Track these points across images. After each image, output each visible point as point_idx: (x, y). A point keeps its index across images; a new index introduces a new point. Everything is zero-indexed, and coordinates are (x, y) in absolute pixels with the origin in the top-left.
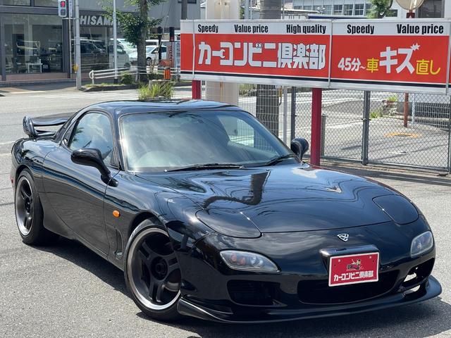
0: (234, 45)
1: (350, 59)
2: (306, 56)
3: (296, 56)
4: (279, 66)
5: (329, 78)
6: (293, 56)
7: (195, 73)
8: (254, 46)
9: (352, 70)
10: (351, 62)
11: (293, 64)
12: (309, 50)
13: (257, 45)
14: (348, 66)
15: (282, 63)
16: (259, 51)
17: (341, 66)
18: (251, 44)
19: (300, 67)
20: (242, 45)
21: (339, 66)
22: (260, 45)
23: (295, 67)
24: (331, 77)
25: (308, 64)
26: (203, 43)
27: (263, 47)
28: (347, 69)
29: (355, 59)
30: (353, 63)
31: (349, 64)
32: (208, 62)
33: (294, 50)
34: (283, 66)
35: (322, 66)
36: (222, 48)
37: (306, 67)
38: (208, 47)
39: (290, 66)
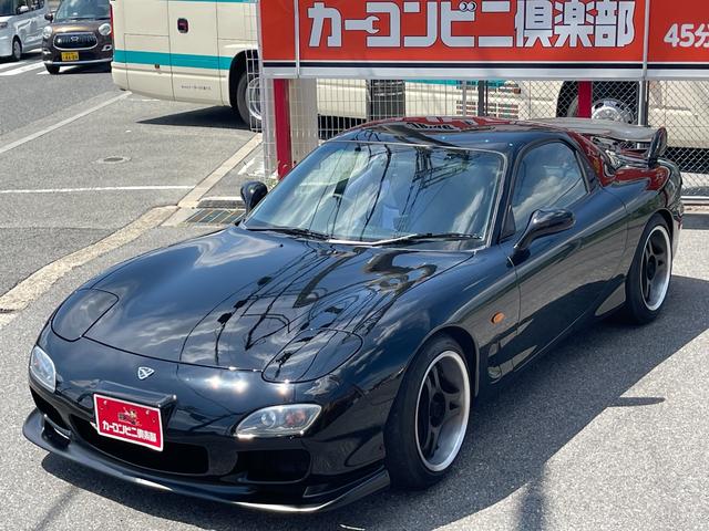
0: (401, 8)
1: (692, 26)
2: (586, 23)
3: (562, 23)
4: (520, 44)
5: (644, 63)
6: (554, 25)
7: (302, 65)
8: (455, 8)
9: (697, 45)
10: (693, 31)
11: (554, 38)
12: (594, 13)
13: (462, 6)
14: (687, 39)
15: (526, 39)
16: (470, 16)
17: (671, 38)
18: (446, 6)
19: (573, 44)
20: (424, 8)
21: (667, 39)
22: (470, 6)
23: (559, 43)
24: (648, 60)
25: (592, 37)
26: (319, 6)
27: (478, 10)
28: (683, 44)
29: (702, 26)
30: (698, 33)
31: (690, 34)
32: (335, 40)
33: (555, 13)
34: (530, 44)
35: (626, 39)
36: (371, 14)
37: (587, 43)
38: (334, 14)
39: (546, 43)
